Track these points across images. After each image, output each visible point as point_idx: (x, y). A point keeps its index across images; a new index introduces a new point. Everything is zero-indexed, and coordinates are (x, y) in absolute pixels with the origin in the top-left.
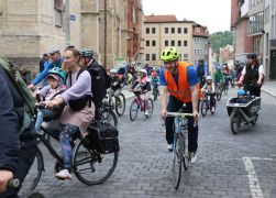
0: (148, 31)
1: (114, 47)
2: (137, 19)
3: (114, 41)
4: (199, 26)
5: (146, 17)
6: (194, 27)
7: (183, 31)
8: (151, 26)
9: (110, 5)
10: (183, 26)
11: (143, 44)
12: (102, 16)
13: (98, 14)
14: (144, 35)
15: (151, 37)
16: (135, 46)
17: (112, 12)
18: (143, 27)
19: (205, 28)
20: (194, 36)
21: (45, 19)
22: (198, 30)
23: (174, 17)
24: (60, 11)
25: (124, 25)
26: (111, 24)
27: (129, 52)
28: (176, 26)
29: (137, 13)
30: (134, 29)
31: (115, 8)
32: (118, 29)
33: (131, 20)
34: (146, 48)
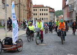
0: (34, 10)
1: (23, 16)
2: (30, 6)
3: (23, 14)
4: (51, 8)
5: (33, 5)
6: (50, 9)
9: (21, 1)
10: (46, 9)
11: (33, 15)
12: (19, 5)
13: (17, 4)
14: (33, 12)
15: (35, 12)
16: (30, 15)
17: (22, 4)
18: (33, 9)
19: (54, 9)
20: (50, 12)
23: (43, 5)
24: (4, 3)
25: (26, 8)
26: (22, 8)
27: (28, 17)
28: (44, 9)
29: (30, 4)
30: (29, 9)
31: (23, 2)
32: (24, 10)
33: (29, 7)
34: (34, 16)
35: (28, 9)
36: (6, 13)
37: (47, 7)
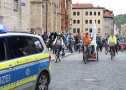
0: (74, 14)
2: (67, 6)
4: (107, 11)
5: (73, 5)
6: (104, 11)
7: (97, 14)
8: (76, 11)
10: (97, 11)
12: (45, 4)
13: (42, 3)
15: (76, 18)
16: (67, 23)
17: (51, 1)
18: (72, 11)
19: (111, 12)
20: (104, 17)
21: (6, 6)
22: (107, 14)
23: (91, 4)
25: (59, 10)
26: (51, 9)
27: (62, 27)
28: (93, 11)
29: (67, 2)
30: (65, 12)
32: (55, 13)
33: (64, 7)
34: (73, 24)
35: (62, 11)
36: (21, 19)
37: (99, 8)
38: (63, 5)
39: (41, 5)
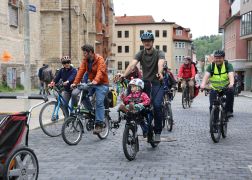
0: (120, 34)
2: (107, 20)
4: (180, 28)
5: (117, 18)
6: (174, 29)
7: (161, 34)
8: (123, 29)
9: (75, 3)
10: (161, 29)
11: (114, 50)
12: (66, 16)
13: (61, 12)
14: (115, 39)
15: (123, 42)
16: (106, 52)
17: (78, 11)
18: (114, 30)
19: (188, 31)
20: (175, 40)
22: (179, 33)
23: (151, 17)
25: (91, 27)
26: (77, 24)
29: (106, 13)
30: (103, 31)
31: (81, 6)
32: (85, 32)
33: (101, 21)
34: (118, 54)
35: (97, 28)
37: (164, 23)
38: (98, 19)
39: (60, 17)
